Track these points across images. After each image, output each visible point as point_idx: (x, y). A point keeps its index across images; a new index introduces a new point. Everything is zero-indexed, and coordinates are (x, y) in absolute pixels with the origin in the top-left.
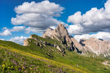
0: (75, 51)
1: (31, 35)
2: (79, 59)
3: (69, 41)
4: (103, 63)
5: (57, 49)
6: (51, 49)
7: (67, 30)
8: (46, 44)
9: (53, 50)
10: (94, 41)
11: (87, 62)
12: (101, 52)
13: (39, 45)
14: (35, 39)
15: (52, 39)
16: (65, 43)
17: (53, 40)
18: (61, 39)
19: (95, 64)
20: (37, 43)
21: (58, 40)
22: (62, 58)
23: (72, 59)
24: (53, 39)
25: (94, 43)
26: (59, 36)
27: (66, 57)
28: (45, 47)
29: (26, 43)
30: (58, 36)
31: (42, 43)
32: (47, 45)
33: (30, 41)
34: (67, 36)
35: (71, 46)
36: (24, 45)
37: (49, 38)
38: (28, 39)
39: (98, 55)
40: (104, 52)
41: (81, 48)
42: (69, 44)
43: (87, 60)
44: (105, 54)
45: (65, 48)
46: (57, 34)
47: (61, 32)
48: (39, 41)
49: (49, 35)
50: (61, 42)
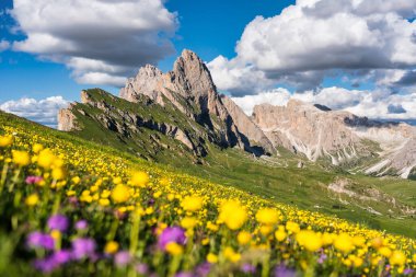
0: (237, 147)
1: (85, 91)
2: (251, 173)
3: (218, 114)
4: (330, 187)
5: (177, 142)
6: (158, 141)
7: (210, 75)
8: (140, 122)
9: (165, 146)
10: (301, 111)
11: (279, 185)
13: (113, 128)
14: (100, 106)
15: (159, 105)
16: (204, 118)
17: (164, 110)
18: (191, 107)
19: (306, 190)
20: (106, 120)
21: (181, 108)
23: (229, 176)
24: (162, 104)
25: (301, 120)
26: (184, 94)
27: (208, 169)
28: (136, 134)
29: (66, 119)
30: (178, 96)
31: (124, 119)
32: (141, 128)
33: (83, 113)
34: (211, 96)
35: (225, 130)
36: (60, 128)
37: (150, 102)
38: (74, 106)
39: (312, 159)
40: (332, 148)
41: (255, 135)
42: (217, 122)
43: (276, 178)
44: (336, 156)
45: (204, 136)
46: (177, 88)
47: (192, 81)
48: (112, 114)
49: (148, 93)
50: (192, 116)
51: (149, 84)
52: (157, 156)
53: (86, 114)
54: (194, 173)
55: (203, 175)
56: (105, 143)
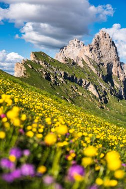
1: (33, 52)
3: (118, 76)
5: (89, 92)
6: (76, 90)
7: (116, 49)
9: (81, 94)
13: (48, 78)
14: (42, 63)
15: (79, 66)
16: (108, 78)
17: (83, 70)
18: (100, 70)
20: (44, 73)
21: (94, 70)
22: (98, 113)
23: (121, 119)
24: (82, 66)
26: (97, 60)
27: (107, 112)
28: (62, 84)
30: (93, 62)
31: (56, 73)
32: (66, 80)
33: (31, 67)
34: (115, 64)
35: (122, 88)
36: (16, 74)
37: (74, 63)
38: (26, 62)
42: (117, 82)
45: (108, 90)
46: (93, 56)
47: (103, 53)
48: (49, 69)
49: (73, 57)
50: (101, 76)
51: (74, 52)
52: (74, 100)
53: (32, 68)
54: (98, 114)
55: (104, 117)
56: (42, 88)
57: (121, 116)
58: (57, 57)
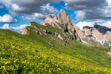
0: (77, 40)
1: (30, 22)
2: (82, 48)
3: (71, 29)
4: (108, 53)
5: (59, 38)
6: (52, 38)
8: (47, 32)
9: (55, 39)
11: (92, 52)
12: (106, 41)
14: (35, 27)
16: (66, 31)
17: (54, 28)
18: (63, 27)
19: (100, 54)
20: (36, 31)
21: (60, 28)
22: (64, 47)
23: (75, 49)
24: (54, 26)
26: (61, 23)
27: (68, 47)
28: (46, 36)
29: (25, 31)
30: (59, 24)
31: (42, 31)
32: (47, 34)
33: (30, 29)
34: (69, 24)
35: (74, 35)
36: (23, 34)
37: (50, 26)
38: (27, 27)
39: (102, 44)
40: (109, 41)
42: (71, 32)
43: (90, 50)
46: (59, 21)
47: (63, 19)
48: (38, 30)
49: (50, 23)
50: (63, 30)
51: (50, 20)
52: (52, 43)
57: (74, 48)
58: (42, 23)
